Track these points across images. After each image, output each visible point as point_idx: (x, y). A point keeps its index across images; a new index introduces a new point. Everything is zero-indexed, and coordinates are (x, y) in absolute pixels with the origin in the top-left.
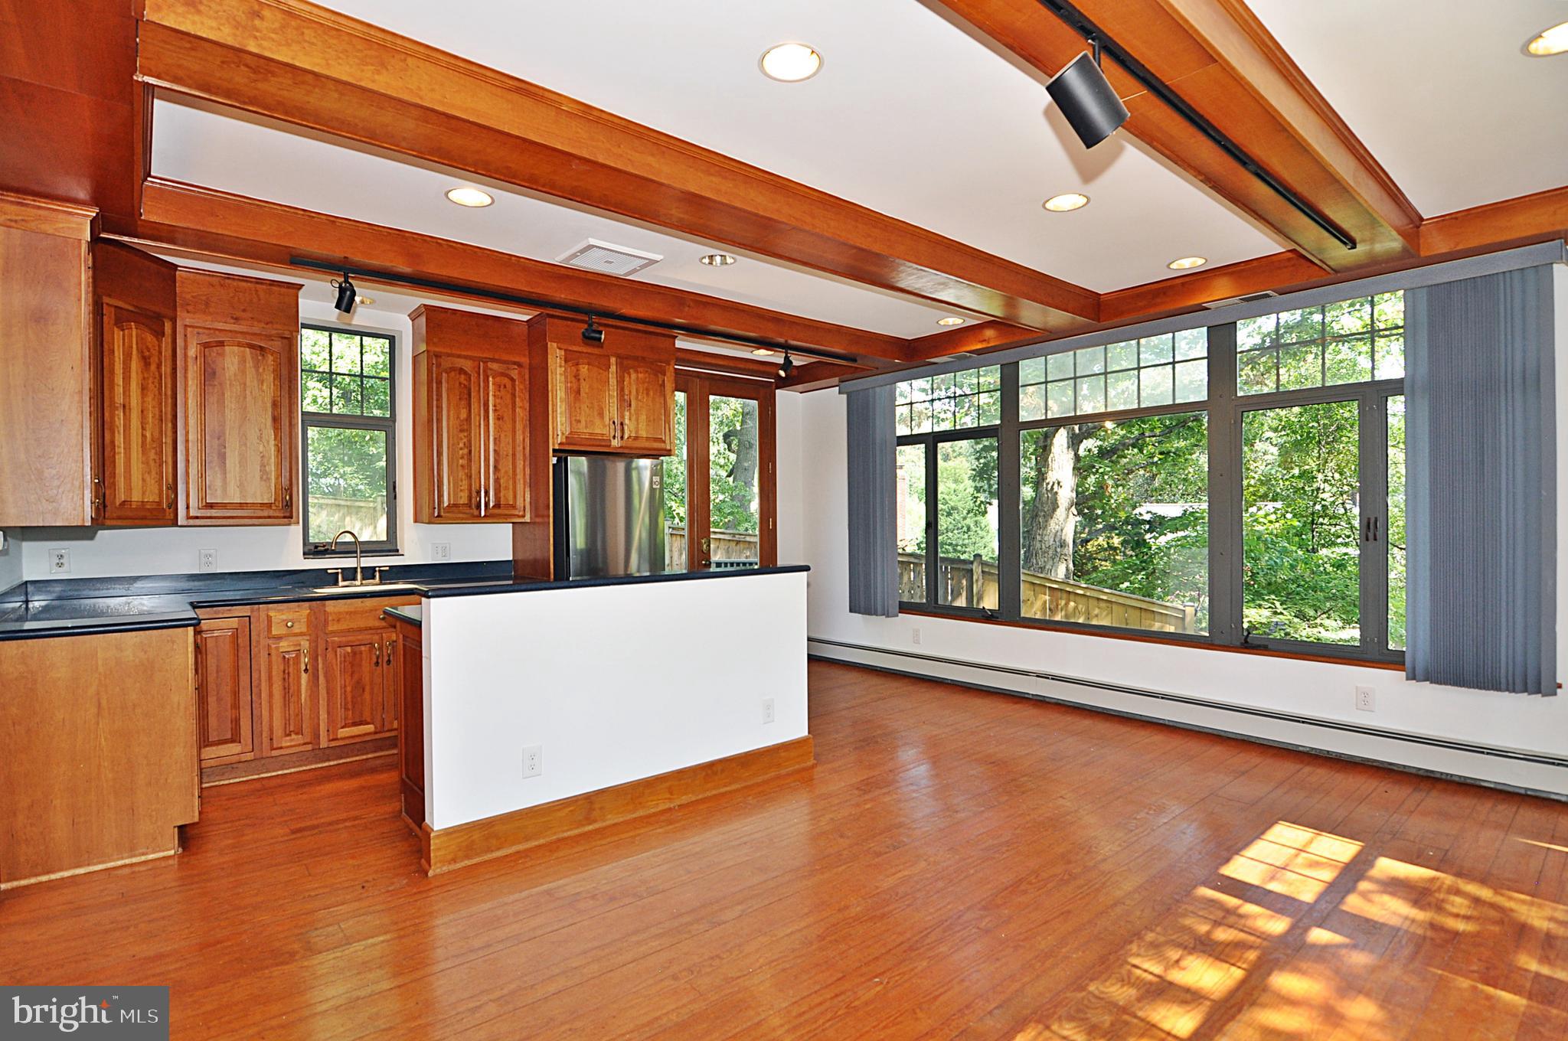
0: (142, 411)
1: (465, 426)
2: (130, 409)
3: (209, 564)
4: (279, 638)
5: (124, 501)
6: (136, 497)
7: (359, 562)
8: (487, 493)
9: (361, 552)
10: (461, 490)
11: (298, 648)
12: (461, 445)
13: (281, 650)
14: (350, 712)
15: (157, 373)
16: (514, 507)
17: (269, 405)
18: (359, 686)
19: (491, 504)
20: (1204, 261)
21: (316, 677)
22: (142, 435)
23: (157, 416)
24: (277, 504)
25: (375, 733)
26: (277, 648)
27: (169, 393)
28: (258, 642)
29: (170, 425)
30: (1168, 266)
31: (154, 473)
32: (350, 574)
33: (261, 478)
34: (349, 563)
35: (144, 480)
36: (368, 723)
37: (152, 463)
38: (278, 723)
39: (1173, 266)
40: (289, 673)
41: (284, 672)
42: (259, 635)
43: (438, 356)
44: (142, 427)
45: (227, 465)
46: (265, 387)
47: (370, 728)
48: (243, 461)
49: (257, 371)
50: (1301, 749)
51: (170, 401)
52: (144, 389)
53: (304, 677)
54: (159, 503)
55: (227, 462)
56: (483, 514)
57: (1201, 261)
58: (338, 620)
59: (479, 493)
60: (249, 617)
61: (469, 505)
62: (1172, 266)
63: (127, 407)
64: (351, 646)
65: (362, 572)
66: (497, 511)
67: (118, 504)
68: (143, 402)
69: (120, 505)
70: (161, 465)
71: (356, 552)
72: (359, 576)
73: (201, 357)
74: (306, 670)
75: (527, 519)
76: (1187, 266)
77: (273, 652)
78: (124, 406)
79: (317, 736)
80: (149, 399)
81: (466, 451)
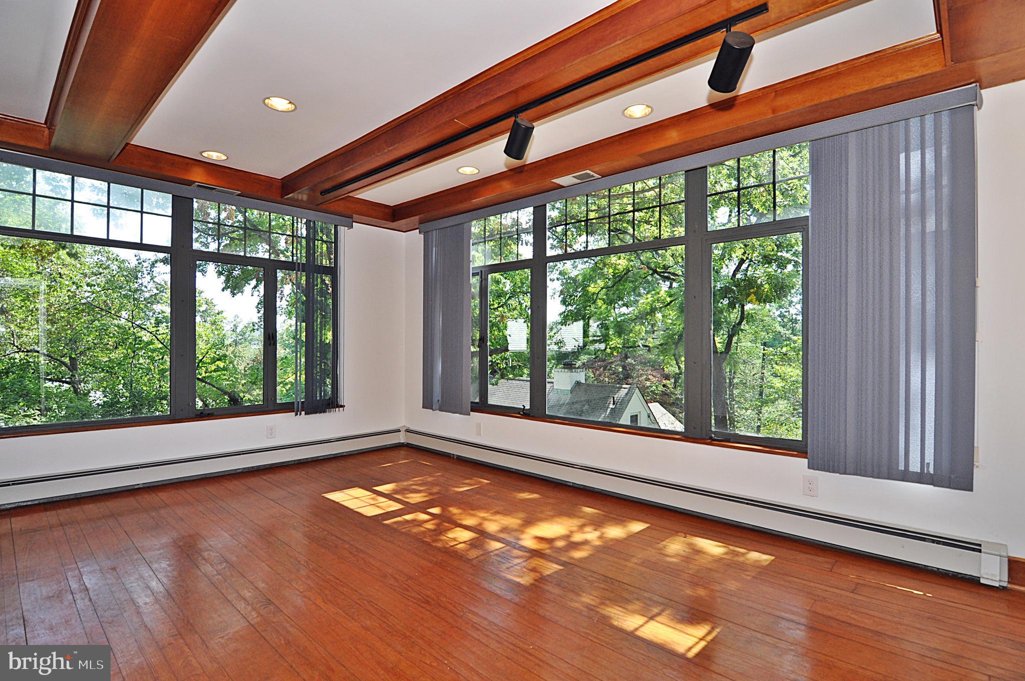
20: (226, 158)
30: (201, 153)
39: (205, 154)
50: (238, 471)
57: (224, 158)
62: (203, 154)
76: (215, 158)
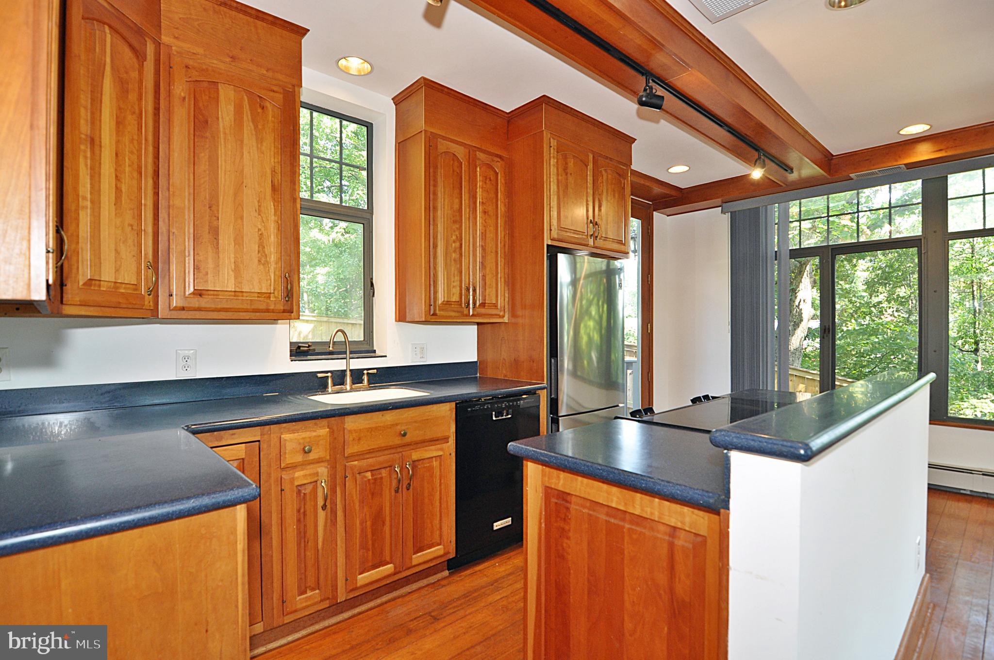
0: (117, 155)
1: (457, 219)
2: (101, 146)
3: (186, 368)
4: (294, 467)
5: (90, 280)
6: (107, 275)
7: (348, 364)
8: (474, 290)
9: (351, 353)
10: (454, 287)
11: (316, 479)
12: (454, 237)
13: (296, 483)
14: (370, 553)
15: (136, 107)
16: (495, 306)
17: (269, 172)
18: (378, 518)
19: (478, 304)
21: (334, 512)
22: (117, 188)
23: (135, 166)
24: (276, 293)
25: (395, 574)
26: (292, 480)
27: (150, 138)
28: (269, 475)
29: (150, 182)
31: (130, 242)
32: (339, 378)
33: (259, 261)
34: (337, 365)
35: (117, 252)
36: (388, 563)
37: (128, 229)
38: (292, 580)
40: (305, 513)
41: (299, 511)
42: (270, 466)
43: (435, 136)
44: (116, 176)
45: (220, 242)
46: (264, 148)
47: (389, 568)
48: (239, 240)
49: (256, 127)
51: (151, 149)
52: (119, 123)
53: (321, 514)
54: (136, 287)
55: (221, 237)
56: (471, 314)
58: (359, 439)
59: (468, 289)
60: (259, 441)
61: (459, 303)
63: (97, 142)
64: (371, 471)
65: (351, 375)
66: (483, 311)
67: (81, 283)
68: (118, 142)
69: (84, 284)
70: (139, 234)
71: (345, 353)
72: (348, 379)
73: (189, 98)
74: (324, 507)
75: (506, 320)
77: (287, 487)
78: (92, 141)
79: (335, 588)
80: (126, 139)
81: (458, 244)
